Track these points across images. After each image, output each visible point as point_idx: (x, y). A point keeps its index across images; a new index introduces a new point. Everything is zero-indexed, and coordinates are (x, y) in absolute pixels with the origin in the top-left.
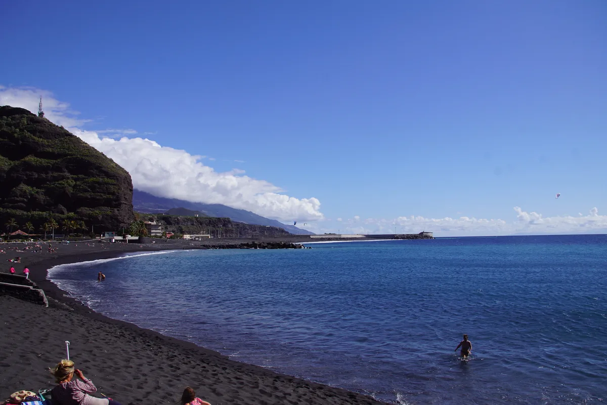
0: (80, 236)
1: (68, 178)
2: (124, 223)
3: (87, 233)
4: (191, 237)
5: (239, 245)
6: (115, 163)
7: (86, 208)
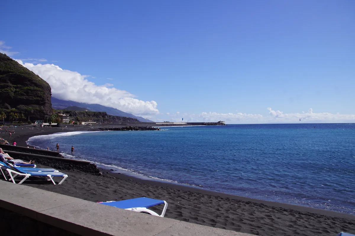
0: (21, 123)
1: (11, 87)
2: (47, 115)
3: (25, 121)
4: (85, 123)
5: (122, 128)
6: (40, 78)
7: (23, 105)
